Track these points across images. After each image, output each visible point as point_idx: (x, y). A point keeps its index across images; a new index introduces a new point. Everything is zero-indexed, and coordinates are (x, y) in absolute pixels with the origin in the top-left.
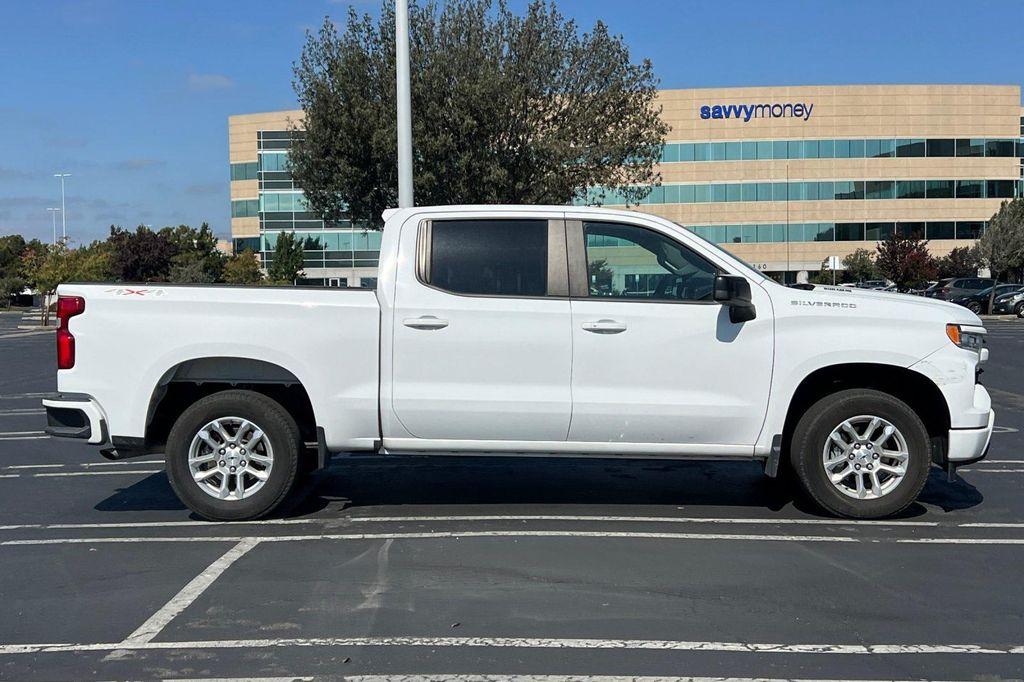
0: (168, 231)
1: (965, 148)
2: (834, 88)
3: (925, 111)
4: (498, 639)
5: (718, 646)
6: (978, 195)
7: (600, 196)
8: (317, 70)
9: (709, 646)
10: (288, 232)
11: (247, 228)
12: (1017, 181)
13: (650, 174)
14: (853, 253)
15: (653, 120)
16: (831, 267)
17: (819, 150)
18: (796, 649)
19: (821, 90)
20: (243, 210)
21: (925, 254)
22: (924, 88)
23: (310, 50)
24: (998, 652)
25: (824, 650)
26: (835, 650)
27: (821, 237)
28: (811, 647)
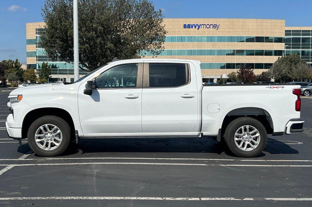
0: (4, 61)
1: (267, 40)
2: (226, 19)
3: (255, 27)
4: (84, 197)
5: (154, 198)
6: (271, 55)
7: (145, 53)
8: (50, 9)
9: (151, 198)
10: (46, 62)
11: (32, 61)
12: (283, 51)
13: (161, 47)
14: (231, 73)
15: (162, 29)
16: (223, 78)
17: (221, 39)
18: (177, 199)
19: (222, 20)
20: (31, 54)
21: (253, 73)
22: (255, 20)
23: (47, 3)
24: (240, 200)
25: (186, 199)
26: (190, 199)
27: (222, 68)
28: (182, 198)
